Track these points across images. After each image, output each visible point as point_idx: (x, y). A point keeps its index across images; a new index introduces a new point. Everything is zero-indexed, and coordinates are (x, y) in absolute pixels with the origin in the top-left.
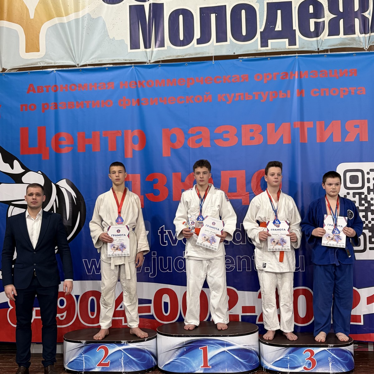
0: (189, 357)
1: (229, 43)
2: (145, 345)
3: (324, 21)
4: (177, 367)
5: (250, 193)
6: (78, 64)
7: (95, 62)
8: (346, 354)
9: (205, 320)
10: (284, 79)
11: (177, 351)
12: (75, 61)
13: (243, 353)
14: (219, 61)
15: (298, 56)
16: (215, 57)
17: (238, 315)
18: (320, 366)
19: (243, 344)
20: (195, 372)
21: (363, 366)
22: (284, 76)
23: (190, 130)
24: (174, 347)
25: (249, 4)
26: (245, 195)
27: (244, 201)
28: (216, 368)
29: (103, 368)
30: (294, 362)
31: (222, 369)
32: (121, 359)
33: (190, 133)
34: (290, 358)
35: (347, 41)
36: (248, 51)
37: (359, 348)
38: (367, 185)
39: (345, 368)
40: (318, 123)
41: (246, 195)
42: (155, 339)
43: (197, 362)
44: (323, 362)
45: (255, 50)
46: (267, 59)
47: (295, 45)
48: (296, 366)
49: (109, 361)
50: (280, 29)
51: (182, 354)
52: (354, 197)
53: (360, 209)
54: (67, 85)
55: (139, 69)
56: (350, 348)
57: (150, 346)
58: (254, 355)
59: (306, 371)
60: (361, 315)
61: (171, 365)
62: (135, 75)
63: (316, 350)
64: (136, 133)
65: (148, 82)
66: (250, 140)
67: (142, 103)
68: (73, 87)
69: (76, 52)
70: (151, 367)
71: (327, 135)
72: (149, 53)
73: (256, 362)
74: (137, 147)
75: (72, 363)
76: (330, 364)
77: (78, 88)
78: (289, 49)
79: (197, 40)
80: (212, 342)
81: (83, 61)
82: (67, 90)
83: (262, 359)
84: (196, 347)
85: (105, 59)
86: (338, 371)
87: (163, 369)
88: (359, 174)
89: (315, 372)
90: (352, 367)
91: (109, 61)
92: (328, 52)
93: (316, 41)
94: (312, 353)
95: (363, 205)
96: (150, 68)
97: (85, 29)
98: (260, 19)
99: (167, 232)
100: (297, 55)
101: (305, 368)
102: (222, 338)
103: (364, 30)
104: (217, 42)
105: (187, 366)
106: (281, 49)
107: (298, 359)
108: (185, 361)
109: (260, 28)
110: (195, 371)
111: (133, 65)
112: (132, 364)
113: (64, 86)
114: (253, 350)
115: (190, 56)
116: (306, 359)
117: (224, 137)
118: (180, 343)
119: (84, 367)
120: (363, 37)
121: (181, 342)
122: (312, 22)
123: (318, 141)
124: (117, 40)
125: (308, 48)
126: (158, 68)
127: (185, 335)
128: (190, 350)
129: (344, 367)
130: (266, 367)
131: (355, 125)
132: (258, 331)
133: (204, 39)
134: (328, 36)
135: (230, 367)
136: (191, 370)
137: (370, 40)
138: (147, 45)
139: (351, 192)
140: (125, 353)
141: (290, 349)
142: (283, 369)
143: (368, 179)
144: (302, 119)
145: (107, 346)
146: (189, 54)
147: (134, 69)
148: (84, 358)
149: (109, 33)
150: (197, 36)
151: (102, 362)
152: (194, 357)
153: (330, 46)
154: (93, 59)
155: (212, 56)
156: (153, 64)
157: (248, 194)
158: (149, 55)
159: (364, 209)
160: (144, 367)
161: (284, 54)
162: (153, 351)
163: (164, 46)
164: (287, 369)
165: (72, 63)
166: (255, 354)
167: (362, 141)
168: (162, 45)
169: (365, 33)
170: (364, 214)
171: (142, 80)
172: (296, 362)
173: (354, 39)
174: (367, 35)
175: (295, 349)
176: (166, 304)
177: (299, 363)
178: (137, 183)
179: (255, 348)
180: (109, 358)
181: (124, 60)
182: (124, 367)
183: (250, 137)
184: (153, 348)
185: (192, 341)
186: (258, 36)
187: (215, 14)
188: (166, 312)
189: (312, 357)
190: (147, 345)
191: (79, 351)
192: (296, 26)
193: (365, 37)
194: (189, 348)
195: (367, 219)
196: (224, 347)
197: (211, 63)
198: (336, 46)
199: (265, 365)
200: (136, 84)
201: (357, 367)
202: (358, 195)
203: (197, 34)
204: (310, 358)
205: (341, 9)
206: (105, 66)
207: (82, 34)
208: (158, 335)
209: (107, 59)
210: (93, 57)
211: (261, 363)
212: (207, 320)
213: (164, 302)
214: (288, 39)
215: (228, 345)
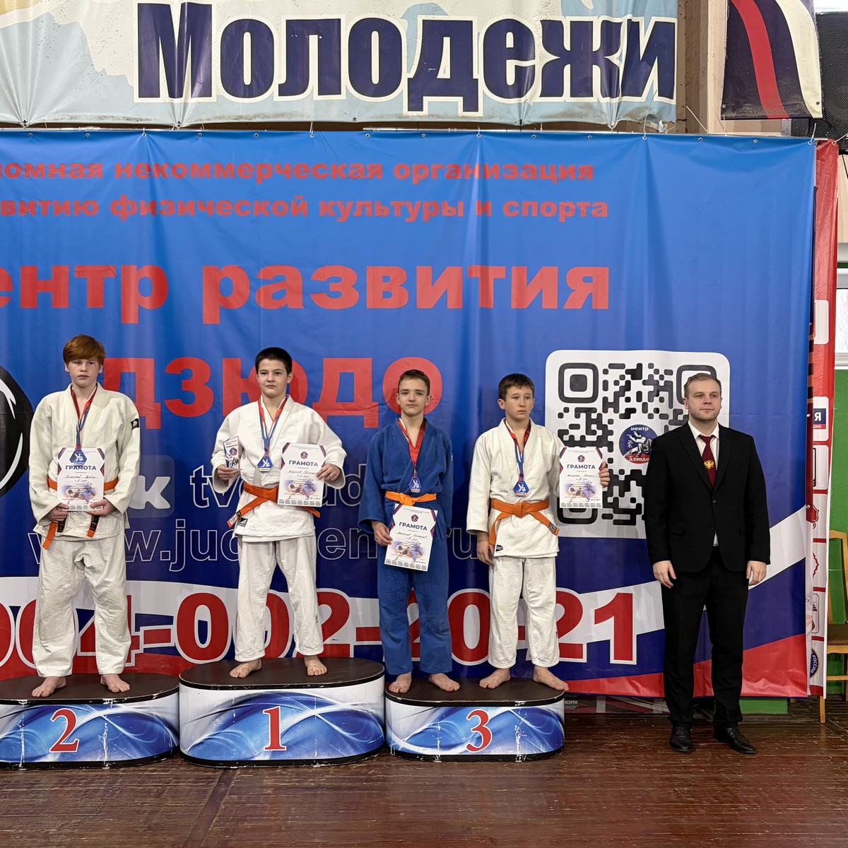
0: (243, 729)
1: (345, 98)
2: (153, 708)
3: (534, 66)
4: (218, 748)
5: (379, 405)
6: (25, 122)
7: (62, 119)
8: (548, 718)
9: (283, 655)
10: (453, 177)
11: (217, 717)
12: (17, 115)
13: (350, 719)
14: (323, 132)
15: (481, 133)
16: (314, 123)
17: (349, 645)
18: (497, 743)
19: (352, 701)
20: (253, 759)
21: (581, 741)
22: (453, 171)
23: (261, 270)
24: (212, 711)
25: (386, 21)
26: (369, 408)
27: (367, 420)
28: (295, 750)
29: (62, 755)
30: (447, 734)
31: (308, 752)
32: (102, 735)
33: (261, 277)
34: (443, 729)
35: (577, 110)
36: (381, 117)
37: (580, 707)
38: (601, 394)
39: (546, 745)
40: (514, 269)
41: (372, 409)
42: (176, 694)
43: (258, 738)
44: (505, 735)
45: (396, 116)
46: (418, 135)
47: (476, 110)
48: (453, 742)
49: (77, 741)
50: (447, 76)
51: (228, 724)
52: (577, 416)
53: (587, 440)
55: (157, 139)
56: (558, 708)
57: (164, 708)
58: (372, 724)
59: (471, 753)
60: (582, 645)
61: (204, 745)
62: (148, 152)
63: (492, 712)
64: (147, 273)
65: (174, 168)
66: (384, 297)
67: (160, 211)
68: (13, 170)
69: (20, 97)
70: (164, 751)
71: (531, 295)
72: (179, 108)
73: (377, 736)
74: (147, 303)
76: (518, 738)
77: (23, 173)
78: (463, 117)
79: (280, 86)
80: (288, 698)
81: (35, 116)
83: (389, 731)
84: (257, 710)
85: (85, 114)
86: (532, 751)
87: (190, 754)
88: (589, 373)
89: (487, 754)
90: (559, 743)
91: (91, 119)
92: (539, 129)
93: (517, 105)
94: (484, 717)
95: (594, 433)
96: (179, 139)
97: (41, 47)
98: (408, 52)
99: (208, 480)
100: (479, 130)
101: (470, 747)
102: (311, 692)
103: (609, 91)
104: (320, 93)
105: (238, 747)
106: (448, 117)
107: (456, 728)
108: (234, 737)
109: (409, 71)
110: (253, 757)
111: (144, 129)
112: (125, 746)
114: (372, 713)
115: (263, 118)
116: (473, 730)
117: (331, 290)
118: (224, 701)
119: (23, 754)
120: (607, 103)
121: (227, 700)
122: (511, 65)
123: (514, 306)
124: (110, 74)
125: (501, 118)
126: (197, 139)
127: (235, 687)
128: (246, 714)
129: (543, 743)
130: (395, 746)
131: (585, 277)
132: (383, 677)
133: (295, 85)
134: (540, 96)
135: (324, 747)
136: (244, 755)
137: (620, 110)
138: (175, 90)
139: (572, 406)
140: (112, 725)
141: (442, 710)
142: (429, 749)
143: (606, 383)
144: (484, 262)
145: (72, 709)
146: (260, 114)
147: (146, 139)
148: (22, 736)
149: (93, 59)
150: (279, 78)
151: (61, 743)
152: (253, 729)
153: (544, 117)
154: (57, 112)
155: (310, 122)
156: (186, 130)
157: (376, 406)
158: (178, 111)
159: (595, 440)
160: (149, 751)
161: (454, 128)
162: (171, 718)
163: (210, 95)
164: (435, 750)
165: (11, 118)
166: (374, 721)
167: (596, 310)
168: (207, 92)
169: (611, 96)
171: (162, 162)
172: (453, 736)
173: (589, 106)
174: (614, 99)
175: (454, 709)
176: (203, 625)
177: (459, 737)
178: (147, 376)
179: (376, 709)
180: (77, 734)
181: (124, 118)
182: (108, 751)
183: (383, 292)
184: (170, 711)
185: (249, 697)
186: (403, 87)
187: (317, 36)
188: (203, 641)
189: (484, 726)
190: (157, 706)
191: (12, 721)
192: (478, 72)
193: (610, 103)
194: (242, 712)
196: (313, 708)
197: (306, 135)
198: (556, 117)
199: (394, 742)
200: (149, 169)
201: (569, 743)
202: (585, 414)
203: (280, 74)
204: (480, 728)
205: (567, 46)
206: (83, 129)
207: (35, 56)
208: (182, 687)
209: (88, 114)
210: (58, 108)
211: (387, 739)
212: (286, 656)
213: (199, 621)
214: (462, 98)
215: (321, 704)
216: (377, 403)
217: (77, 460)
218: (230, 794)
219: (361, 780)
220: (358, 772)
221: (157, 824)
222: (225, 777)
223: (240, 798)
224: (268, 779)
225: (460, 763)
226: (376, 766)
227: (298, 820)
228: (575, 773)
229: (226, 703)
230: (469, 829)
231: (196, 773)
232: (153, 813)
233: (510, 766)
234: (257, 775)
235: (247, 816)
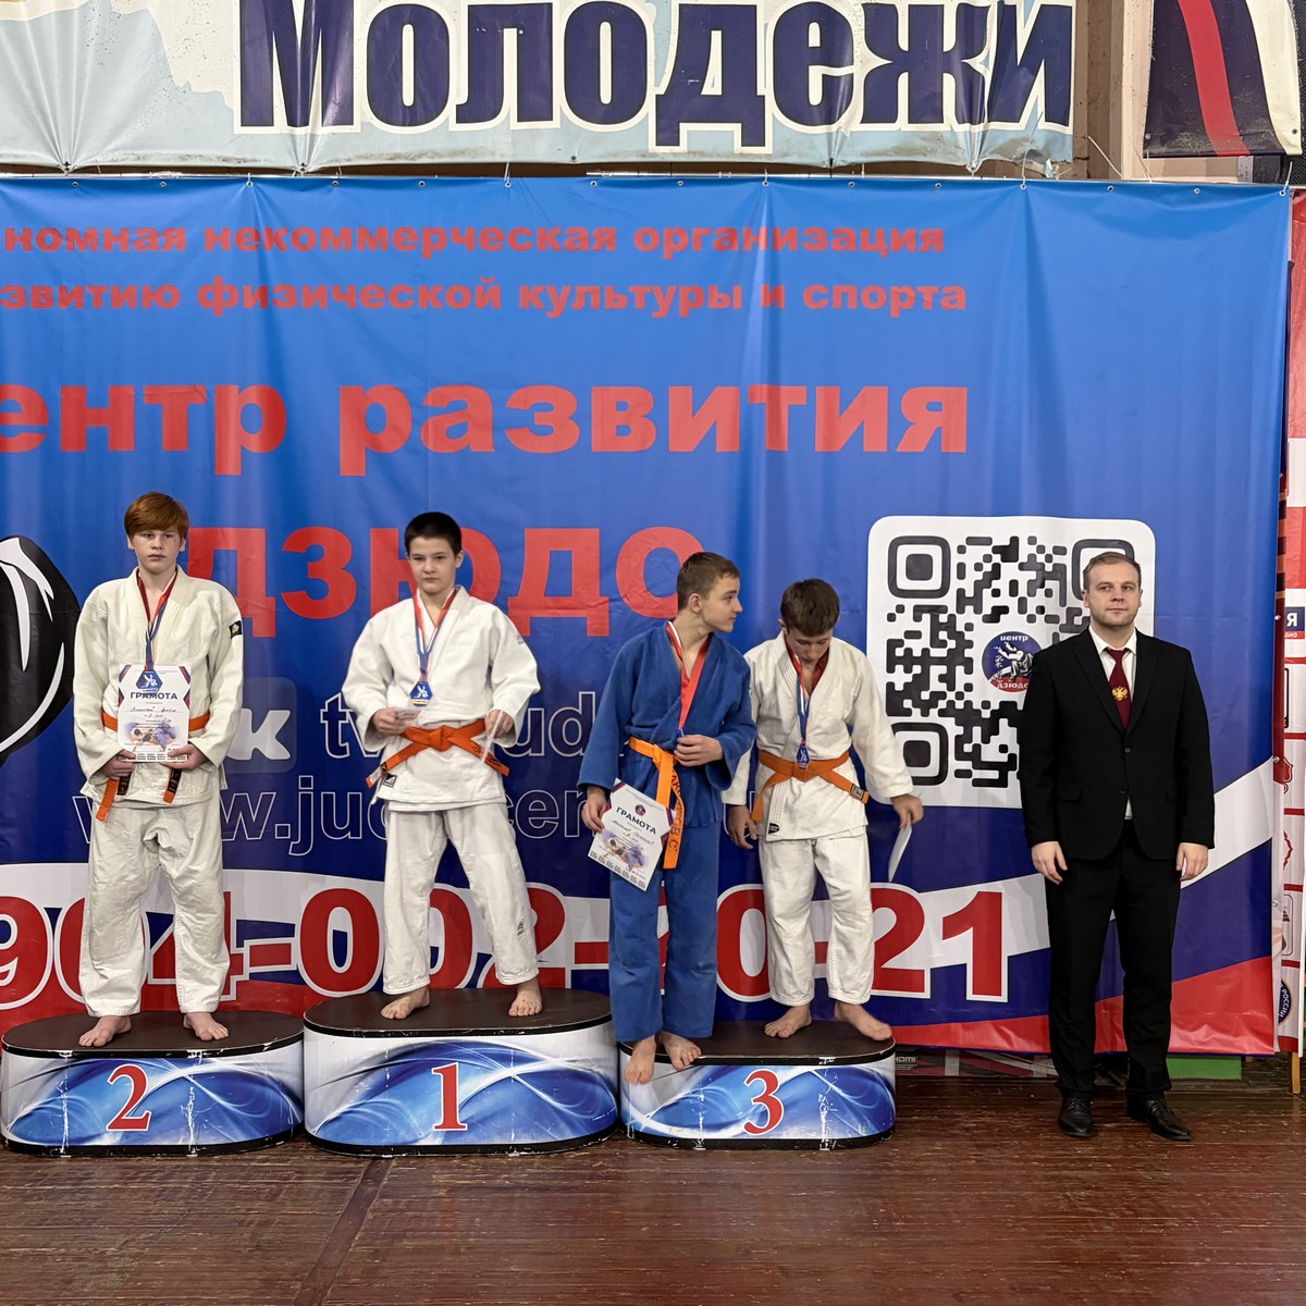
0: (401, 1097)
1: (559, 126)
2: (264, 1064)
3: (852, 75)
4: (362, 1127)
5: (610, 600)
6: (67, 164)
7: (123, 160)
8: (870, 1083)
9: (463, 984)
10: (725, 248)
11: (361, 1079)
12: (55, 152)
13: (562, 1081)
14: (524, 179)
15: (769, 179)
16: (512, 165)
17: (562, 970)
18: (791, 1121)
19: (568, 1056)
20: (417, 1144)
21: (921, 1118)
22: (725, 239)
23: (430, 393)
24: (351, 1070)
25: (623, 6)
26: (595, 606)
27: (592, 624)
28: (481, 1131)
29: (126, 1135)
30: (719, 1110)
31: (500, 1133)
32: (185, 1106)
33: (430, 404)
34: (708, 1099)
35: (919, 143)
36: (615, 155)
37: (919, 1067)
38: (955, 584)
39: (867, 1124)
40: (820, 392)
41: (600, 607)
42: (299, 1043)
43: (424, 1111)
44: (803, 1108)
45: (638, 153)
46: (672, 183)
47: (762, 143)
48: (724, 1120)
49: (148, 1114)
50: (718, 92)
51: (378, 1090)
52: (917, 618)
53: (931, 655)
54: (27, 231)
55: (269, 190)
56: (885, 1068)
57: (279, 1064)
58: (599, 1091)
59: (751, 1136)
60: (923, 971)
61: (342, 1122)
62: (256, 212)
63: (784, 1074)
64: (253, 396)
65: (295, 235)
66: (618, 435)
67: (274, 302)
68: (49, 238)
69: (60, 124)
70: (281, 1130)
71: (846, 431)
72: (303, 143)
73: (606, 1109)
74: (255, 444)
75: (28, 1120)
76: (824, 1114)
77: (64, 242)
78: (742, 155)
79: (459, 107)
80: (471, 1051)
81: (83, 155)
82: (27, 245)
83: (625, 1101)
84: (424, 1067)
85: (158, 151)
86: (845, 1133)
87: (320, 1136)
88: (935, 552)
89: (776, 1138)
90: (887, 1122)
91: (169, 160)
92: (860, 173)
93: (825, 136)
94: (771, 1081)
95: (943, 644)
96: (303, 190)
97: (91, 49)
98: (656, 54)
99: (348, 716)
100: (766, 175)
101: (749, 1127)
103: (969, 114)
104: (520, 119)
105: (394, 1125)
106: (718, 155)
107: (729, 1098)
108: (386, 1109)
109: (657, 84)
110: (416, 1141)
111: (249, 175)
112: (221, 1122)
113: (19, 231)
114: (598, 1073)
115: (433, 158)
116: (755, 1101)
117: (536, 423)
118: (373, 1054)
119: (66, 1133)
120: (965, 132)
121: (377, 1052)
122: (816, 73)
123: (819, 448)
124: (198, 91)
125: (800, 156)
126: (330, 191)
127: (388, 1033)
128: (405, 1075)
129: (862, 1122)
130: (636, 1124)
131: (930, 403)
133: (480, 107)
134: (861, 122)
135: (525, 1127)
136: (403, 1137)
137: (985, 144)
138: (297, 117)
139: (910, 603)
140: (201, 1090)
141: (708, 1070)
142: (686, 1130)
143: (961, 568)
144: (774, 379)
145: (140, 1065)
146: (430, 151)
147: (253, 191)
148: (65, 1105)
149: (171, 68)
150: (458, 95)
151: (124, 1117)
152: (415, 1098)
153: (868, 155)
154: (116, 149)
155: (505, 164)
156: (314, 177)
157: (605, 602)
158: (302, 147)
159: (945, 655)
160: (258, 1130)
161: (727, 171)
162: (291, 1080)
163: (351, 122)
164: (695, 1131)
165: (46, 159)
166: (603, 1086)
167: (947, 453)
168: (345, 117)
169: (972, 122)
170: (943, 669)
171: (277, 226)
172: (723, 1110)
173: (937, 137)
174: (977, 126)
175: (724, 1069)
176: (340, 937)
177: (733, 1112)
178: (254, 557)
179: (606, 1068)
180: (148, 1102)
181: (218, 158)
182: (195, 1130)
183: (617, 427)
184: (290, 1070)
185: (411, 1048)
186: (649, 108)
187: (515, 30)
188: (340, 962)
189: (771, 1095)
190: (269, 1061)
191: (49, 1083)
192: (765, 85)
193: (970, 132)
194: (399, 1072)
195: (951, 687)
196: (508, 1066)
197: (499, 183)
198: (886, 154)
199: (633, 1119)
200: (258, 237)
201: (902, 1122)
202: (929, 615)
203: (459, 90)
204: (762, 1099)
205: (904, 43)
206: (156, 175)
207: (82, 63)
208: (308, 1033)
209: (165, 152)
210: (118, 142)
211: (622, 1114)
212: (467, 986)
213: (334, 931)
214: (739, 125)
215: (521, 1059)
216: (606, 599)
217: (147, 684)
218: (382, 1197)
219: (582, 1177)
220: (577, 1164)
221: (270, 1242)
222: (374, 1171)
223: (397, 1203)
224: (440, 1175)
225: (734, 1152)
226: (604, 1155)
227: (484, 1237)
228: (911, 1168)
229: (374, 1057)
230: (747, 1252)
231: (330, 1165)
232: (264, 1224)
233: (811, 1157)
234: (422, 1168)
235: (406, 1230)
